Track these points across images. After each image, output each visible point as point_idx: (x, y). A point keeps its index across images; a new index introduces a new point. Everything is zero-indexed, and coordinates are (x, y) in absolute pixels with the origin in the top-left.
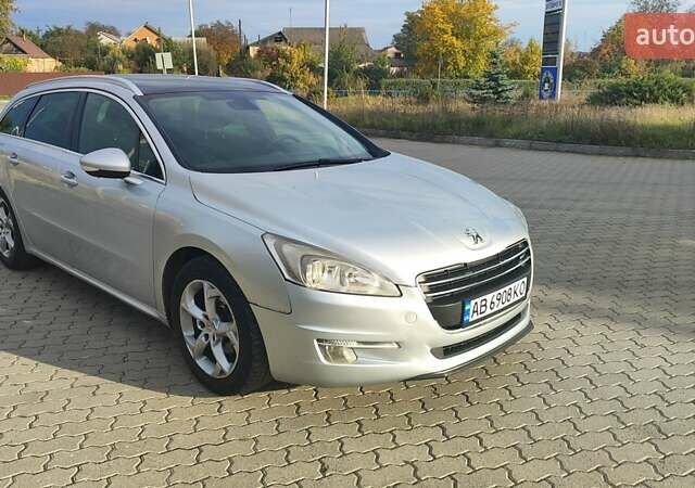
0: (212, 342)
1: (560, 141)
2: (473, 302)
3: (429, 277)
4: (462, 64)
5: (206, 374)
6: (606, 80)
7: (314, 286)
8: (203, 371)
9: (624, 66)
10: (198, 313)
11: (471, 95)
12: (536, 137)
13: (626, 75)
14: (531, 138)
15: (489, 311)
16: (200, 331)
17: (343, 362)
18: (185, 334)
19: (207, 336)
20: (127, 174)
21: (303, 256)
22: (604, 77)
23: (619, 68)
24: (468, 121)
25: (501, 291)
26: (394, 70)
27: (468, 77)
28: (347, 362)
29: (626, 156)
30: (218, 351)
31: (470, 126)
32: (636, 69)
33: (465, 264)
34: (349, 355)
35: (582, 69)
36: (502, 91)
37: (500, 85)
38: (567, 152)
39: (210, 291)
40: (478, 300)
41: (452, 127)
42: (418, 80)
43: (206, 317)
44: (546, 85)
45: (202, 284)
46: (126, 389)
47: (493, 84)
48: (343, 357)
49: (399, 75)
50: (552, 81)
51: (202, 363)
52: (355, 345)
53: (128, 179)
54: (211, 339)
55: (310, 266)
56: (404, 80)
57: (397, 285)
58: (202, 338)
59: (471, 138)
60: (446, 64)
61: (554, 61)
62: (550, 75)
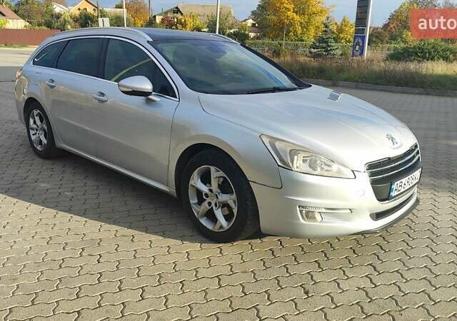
0: (214, 207)
1: (376, 84)
2: (396, 183)
3: (371, 166)
4: (300, 32)
5: (208, 229)
6: (393, 45)
7: (297, 170)
8: (206, 227)
9: (404, 36)
10: (204, 189)
11: (310, 52)
12: (360, 80)
13: (405, 42)
14: (357, 81)
15: (403, 190)
16: (205, 200)
17: (314, 222)
18: (191, 201)
19: (210, 204)
20: (150, 94)
21: (291, 151)
22: (391, 43)
23: (401, 38)
24: (313, 68)
25: (409, 177)
26: (252, 35)
27: (303, 41)
28: (316, 221)
29: (420, 94)
30: (219, 214)
31: (315, 71)
32: (411, 39)
33: (389, 158)
34: (318, 217)
35: (377, 37)
36: (331, 50)
37: (329, 46)
38: (382, 90)
39: (216, 173)
40: (398, 182)
41: (304, 72)
42: (270, 41)
43: (211, 191)
44: (357, 47)
45: (210, 169)
46: (153, 237)
47: (325, 45)
48: (315, 218)
49: (258, 38)
50: (361, 44)
51: (204, 222)
52: (324, 210)
53: (150, 97)
54: (213, 205)
55: (296, 157)
56: (261, 41)
57: (353, 171)
58: (205, 204)
59: (316, 80)
60: (289, 32)
61: (363, 31)
62: (360, 40)
